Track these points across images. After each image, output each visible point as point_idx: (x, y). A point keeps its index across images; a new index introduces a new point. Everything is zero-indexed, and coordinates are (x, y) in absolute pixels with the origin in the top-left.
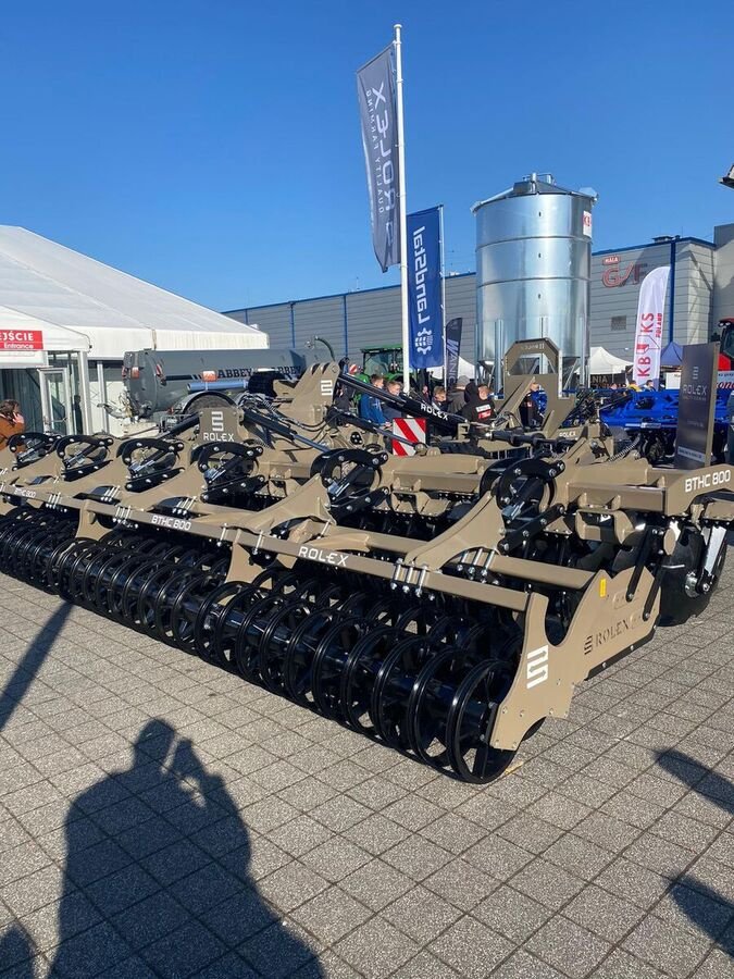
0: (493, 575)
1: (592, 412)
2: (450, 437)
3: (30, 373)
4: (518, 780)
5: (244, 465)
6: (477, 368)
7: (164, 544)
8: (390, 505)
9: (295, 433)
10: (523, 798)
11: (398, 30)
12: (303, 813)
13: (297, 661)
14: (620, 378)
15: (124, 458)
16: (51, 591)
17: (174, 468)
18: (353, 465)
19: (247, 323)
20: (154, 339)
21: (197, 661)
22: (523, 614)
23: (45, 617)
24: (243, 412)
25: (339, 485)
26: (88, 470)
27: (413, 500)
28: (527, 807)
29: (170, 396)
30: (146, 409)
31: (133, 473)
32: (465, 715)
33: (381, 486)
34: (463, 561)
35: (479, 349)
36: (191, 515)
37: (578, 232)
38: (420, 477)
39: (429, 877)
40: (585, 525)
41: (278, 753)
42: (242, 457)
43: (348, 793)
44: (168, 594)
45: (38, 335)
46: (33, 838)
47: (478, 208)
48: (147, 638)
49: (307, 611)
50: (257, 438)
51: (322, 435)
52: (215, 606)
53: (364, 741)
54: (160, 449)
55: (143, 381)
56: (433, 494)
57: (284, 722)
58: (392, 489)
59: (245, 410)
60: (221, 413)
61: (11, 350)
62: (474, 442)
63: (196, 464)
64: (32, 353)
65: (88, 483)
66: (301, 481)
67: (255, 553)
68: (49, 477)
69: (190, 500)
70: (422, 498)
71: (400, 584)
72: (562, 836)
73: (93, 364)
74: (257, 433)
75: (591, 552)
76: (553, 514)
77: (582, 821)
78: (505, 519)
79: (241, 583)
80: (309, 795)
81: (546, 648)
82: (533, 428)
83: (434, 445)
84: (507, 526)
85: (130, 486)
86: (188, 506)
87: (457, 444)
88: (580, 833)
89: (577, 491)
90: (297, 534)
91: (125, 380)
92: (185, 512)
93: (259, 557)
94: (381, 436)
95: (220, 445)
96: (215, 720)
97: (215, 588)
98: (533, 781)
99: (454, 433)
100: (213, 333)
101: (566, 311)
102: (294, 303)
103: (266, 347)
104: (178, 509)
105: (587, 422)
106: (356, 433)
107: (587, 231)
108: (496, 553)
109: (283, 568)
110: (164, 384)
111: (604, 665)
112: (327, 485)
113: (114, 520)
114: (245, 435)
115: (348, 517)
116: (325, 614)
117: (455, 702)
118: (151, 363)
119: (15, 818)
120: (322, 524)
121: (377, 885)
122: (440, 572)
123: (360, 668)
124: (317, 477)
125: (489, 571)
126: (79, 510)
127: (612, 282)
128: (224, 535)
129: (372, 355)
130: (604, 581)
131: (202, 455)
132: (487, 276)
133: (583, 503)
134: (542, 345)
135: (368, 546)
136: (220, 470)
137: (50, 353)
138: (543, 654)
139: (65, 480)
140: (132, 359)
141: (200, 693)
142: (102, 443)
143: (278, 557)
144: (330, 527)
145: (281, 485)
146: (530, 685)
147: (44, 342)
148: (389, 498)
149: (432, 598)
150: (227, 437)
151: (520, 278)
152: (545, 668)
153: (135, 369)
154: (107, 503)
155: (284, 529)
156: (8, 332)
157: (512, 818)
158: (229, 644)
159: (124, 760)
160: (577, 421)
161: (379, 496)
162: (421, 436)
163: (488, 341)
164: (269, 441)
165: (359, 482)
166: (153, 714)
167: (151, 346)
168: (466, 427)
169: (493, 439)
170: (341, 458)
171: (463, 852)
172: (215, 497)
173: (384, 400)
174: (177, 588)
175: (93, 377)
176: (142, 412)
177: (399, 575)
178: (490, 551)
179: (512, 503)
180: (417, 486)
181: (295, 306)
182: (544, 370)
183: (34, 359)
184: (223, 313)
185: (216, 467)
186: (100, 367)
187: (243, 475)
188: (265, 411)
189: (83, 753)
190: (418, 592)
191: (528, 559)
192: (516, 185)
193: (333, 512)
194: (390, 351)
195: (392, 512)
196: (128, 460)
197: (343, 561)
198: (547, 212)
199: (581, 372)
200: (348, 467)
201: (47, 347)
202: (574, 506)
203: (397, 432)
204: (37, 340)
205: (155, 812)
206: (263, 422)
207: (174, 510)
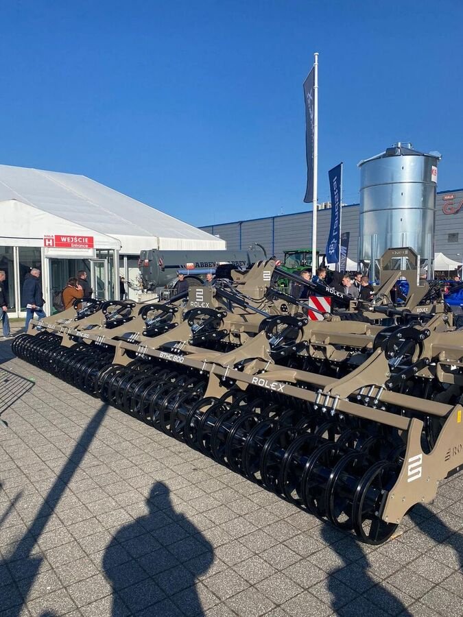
0: (382, 404)
1: (438, 295)
2: (344, 309)
3: (85, 262)
4: (400, 545)
5: (215, 322)
6: (359, 264)
7: (166, 370)
8: (308, 351)
9: (247, 303)
10: (404, 558)
11: (316, 56)
12: (256, 554)
13: (250, 452)
14: (454, 273)
15: (142, 316)
16: (95, 396)
17: (172, 322)
18: (286, 326)
19: (213, 234)
20: (158, 243)
21: (185, 447)
22: (406, 432)
23: (93, 412)
24: (215, 290)
25: (277, 338)
26: (120, 323)
27: (324, 350)
28: (407, 564)
29: (166, 278)
30: (152, 285)
31: (147, 325)
32: (366, 497)
33: (303, 340)
34: (361, 393)
35: (360, 252)
36: (183, 353)
37: (428, 180)
38: (330, 336)
39: (342, 607)
40: (443, 373)
41: (238, 512)
42: (214, 317)
43: (285, 543)
44: (169, 402)
45: (91, 239)
46: (87, 555)
47: (363, 164)
48: (154, 429)
49: (256, 419)
50: (223, 306)
51: (263, 305)
52: (198, 411)
53: (294, 509)
54: (164, 311)
55: (151, 268)
56: (338, 347)
57: (241, 491)
58: (310, 342)
59: (216, 288)
60: (202, 290)
61: (75, 248)
62: (361, 313)
63: (186, 321)
64: (87, 250)
65: (120, 331)
66: (252, 335)
67: (224, 379)
68: (96, 325)
69: (182, 343)
70: (330, 349)
71: (320, 407)
72: (433, 587)
73: (121, 257)
74: (224, 303)
75: (445, 390)
76: (422, 364)
77: (447, 578)
78: (390, 366)
79: (215, 398)
80: (260, 542)
81: (420, 456)
82: (399, 305)
83: (336, 314)
84: (391, 371)
85: (145, 333)
86: (181, 347)
87: (351, 314)
88: (446, 587)
89: (438, 349)
90: (249, 368)
91: (140, 268)
92: (179, 351)
93: (226, 382)
94: (301, 307)
95: (202, 310)
96: (197, 487)
97: (198, 401)
98: (410, 546)
99: (347, 307)
100: (193, 240)
101: (419, 229)
102: (241, 223)
103: (224, 249)
104: (175, 348)
105: (435, 302)
106: (284, 305)
107: (434, 178)
108: (384, 389)
109: (240, 390)
110: (163, 270)
111: (458, 469)
112: (269, 338)
113: (137, 354)
114: (216, 304)
115: (281, 359)
116: (267, 423)
117: (359, 488)
118: (156, 258)
119: (76, 540)
120: (266, 363)
121: (307, 610)
122: (347, 400)
123: (293, 459)
124: (263, 333)
125: (379, 400)
126: (115, 347)
127: (449, 211)
128: (204, 367)
129: (290, 255)
130: (460, 412)
131: (190, 316)
132: (367, 206)
133: (442, 357)
134: (407, 252)
135: (296, 379)
136: (201, 325)
137: (97, 250)
138: (419, 460)
139: (106, 327)
140: (145, 255)
141: (188, 468)
142: (129, 306)
143: (237, 383)
144: (270, 365)
145: (237, 336)
146: (409, 480)
147: (94, 243)
148: (308, 348)
149: (341, 417)
150: (205, 305)
151: (388, 208)
152: (420, 469)
153: (147, 261)
154: (131, 343)
155: (240, 364)
156: (74, 237)
157: (397, 571)
158: (206, 437)
159: (142, 509)
160: (428, 301)
161: (301, 346)
162: (327, 308)
163: (367, 247)
164: (230, 308)
165: (289, 337)
166: (158, 479)
167: (156, 248)
168: (355, 303)
169: (375, 311)
170: (278, 321)
171: (364, 592)
172: (197, 342)
173: (302, 284)
174: (174, 399)
175: (121, 265)
176: (149, 287)
177: (320, 400)
178: (380, 388)
179: (395, 356)
180: (328, 341)
181: (242, 224)
182: (404, 267)
183: (88, 253)
184: (199, 228)
185: (198, 323)
186: (125, 259)
187: (214, 329)
188: (229, 290)
189: (116, 502)
190: (333, 412)
191: (402, 393)
192: (388, 150)
193: (272, 355)
194: (302, 252)
195: (309, 357)
196: (145, 317)
197: (281, 388)
198: (408, 167)
199: (428, 269)
200: (281, 327)
201: (96, 246)
202: (436, 359)
203: (311, 304)
204: (90, 242)
205: (162, 545)
206: (227, 296)
207: (172, 349)
